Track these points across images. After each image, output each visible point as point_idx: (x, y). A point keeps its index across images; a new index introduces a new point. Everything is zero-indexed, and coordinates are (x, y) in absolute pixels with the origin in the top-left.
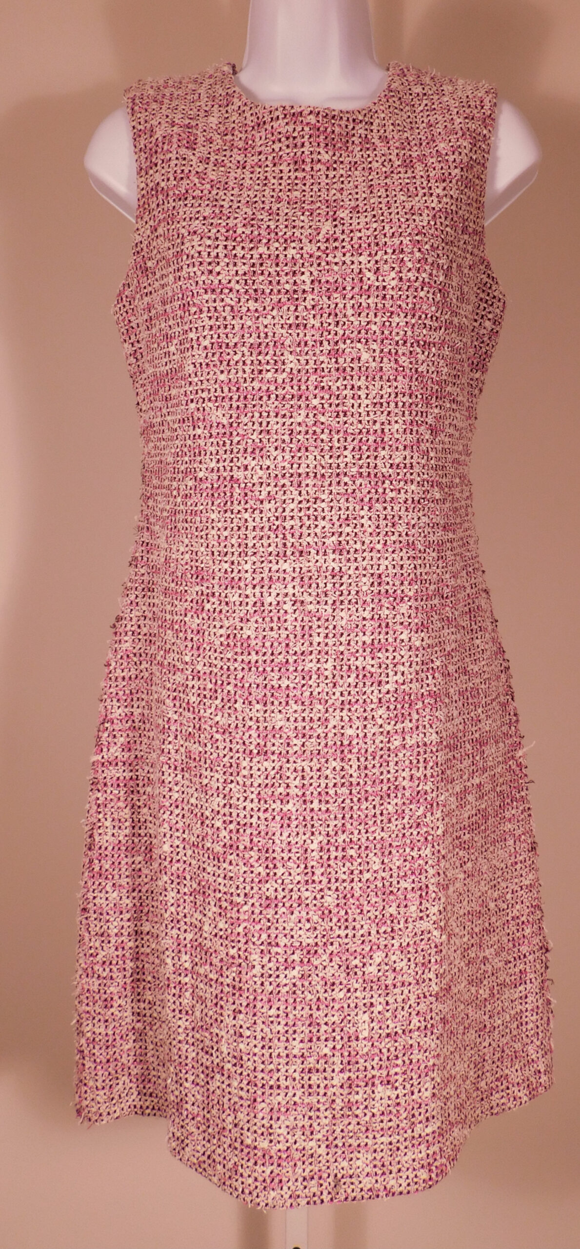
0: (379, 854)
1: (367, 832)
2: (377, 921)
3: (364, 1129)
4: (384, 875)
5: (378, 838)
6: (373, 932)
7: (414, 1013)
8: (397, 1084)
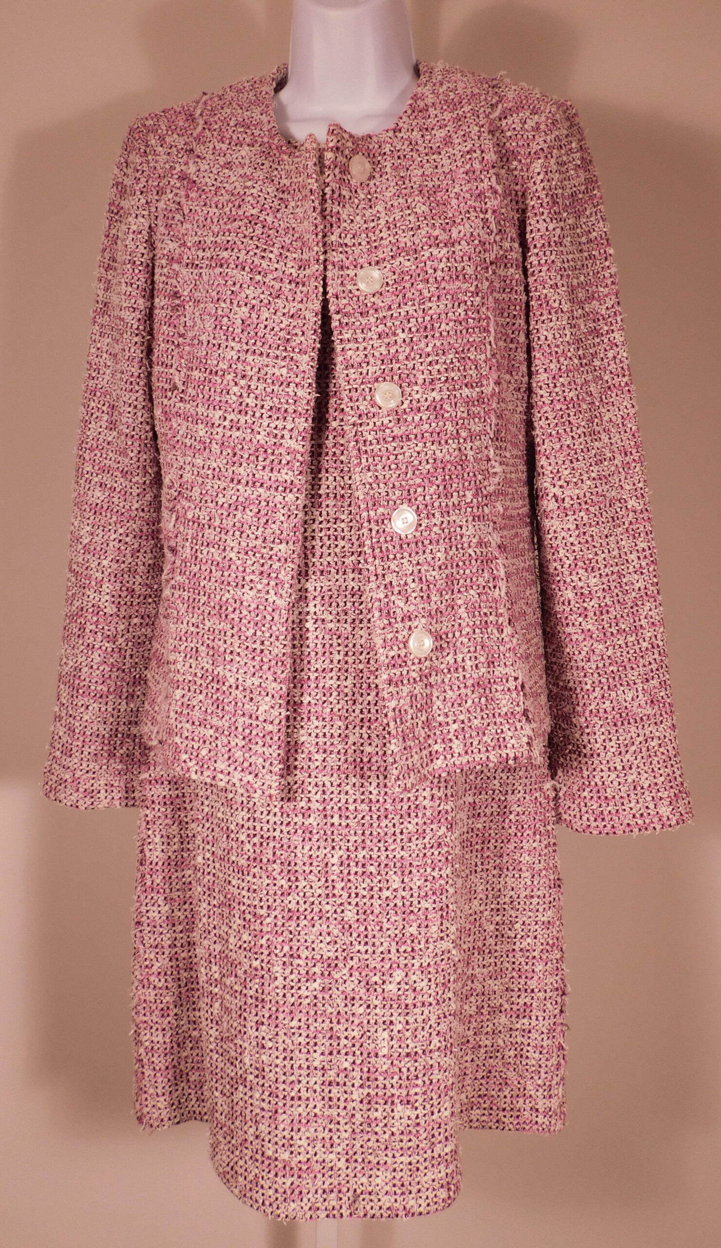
0: (399, 873)
1: (386, 850)
2: (397, 939)
3: (383, 1147)
4: (404, 894)
5: (398, 856)
6: (393, 950)
7: (434, 1033)
8: (417, 1104)
